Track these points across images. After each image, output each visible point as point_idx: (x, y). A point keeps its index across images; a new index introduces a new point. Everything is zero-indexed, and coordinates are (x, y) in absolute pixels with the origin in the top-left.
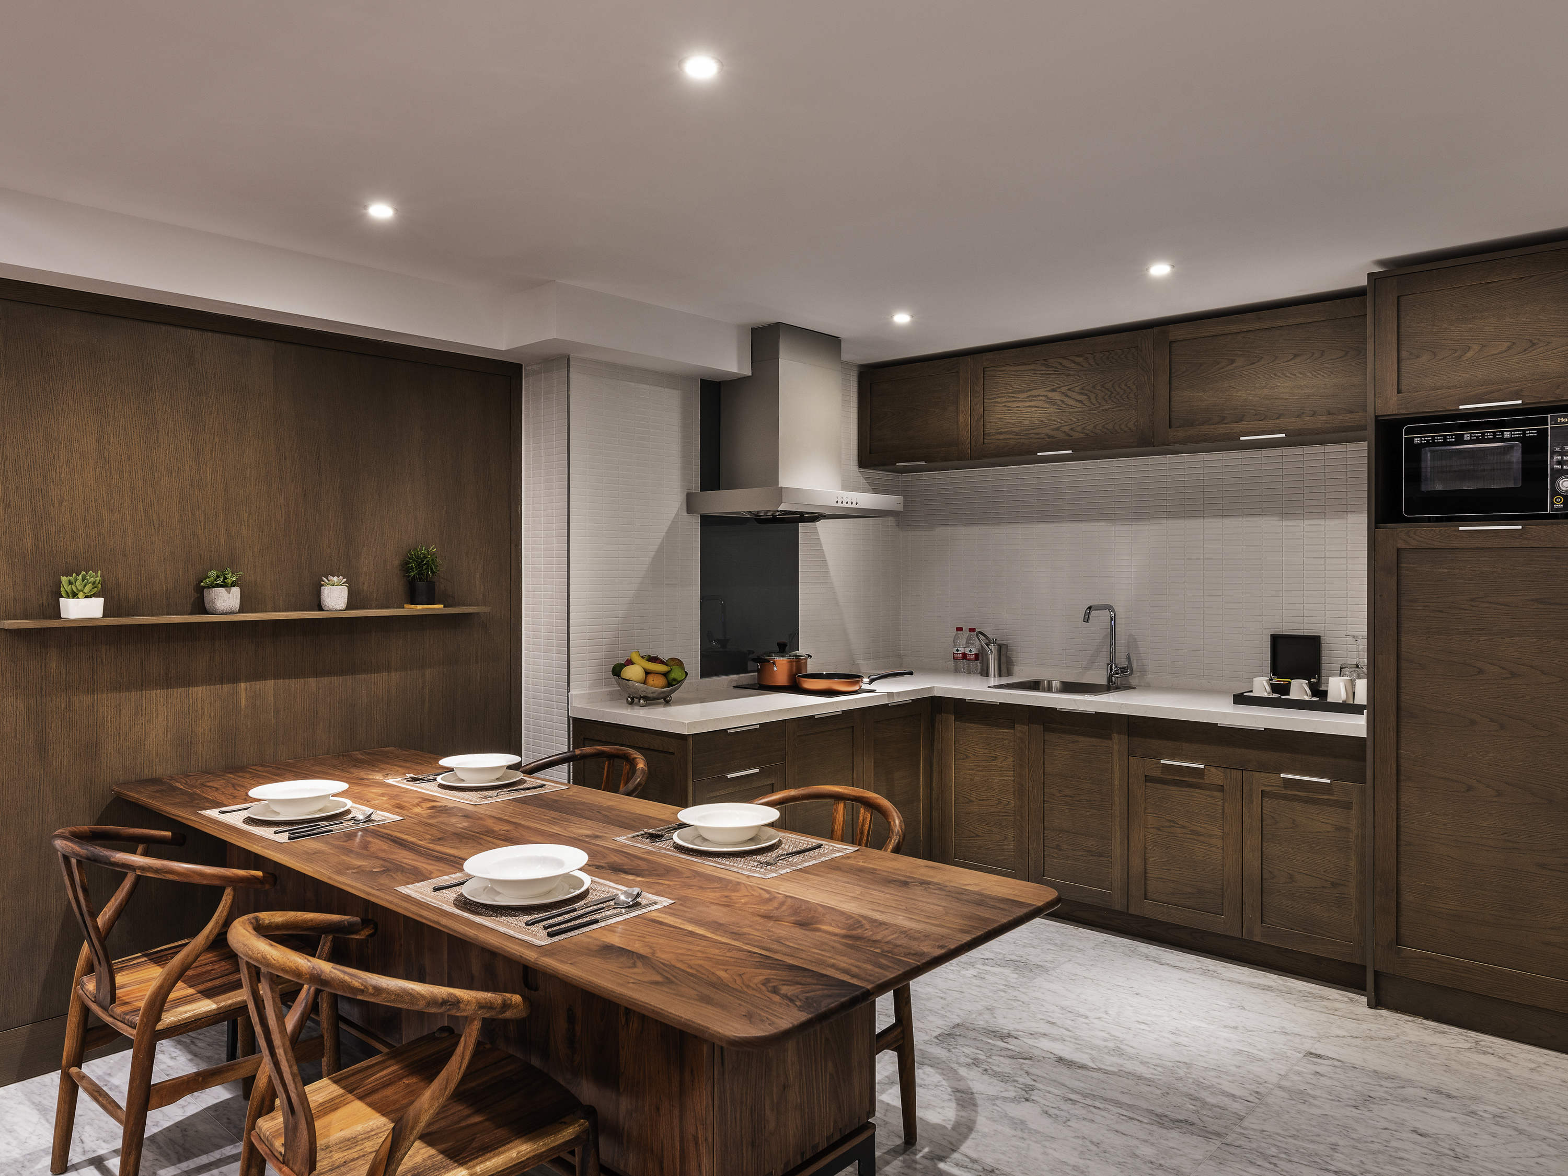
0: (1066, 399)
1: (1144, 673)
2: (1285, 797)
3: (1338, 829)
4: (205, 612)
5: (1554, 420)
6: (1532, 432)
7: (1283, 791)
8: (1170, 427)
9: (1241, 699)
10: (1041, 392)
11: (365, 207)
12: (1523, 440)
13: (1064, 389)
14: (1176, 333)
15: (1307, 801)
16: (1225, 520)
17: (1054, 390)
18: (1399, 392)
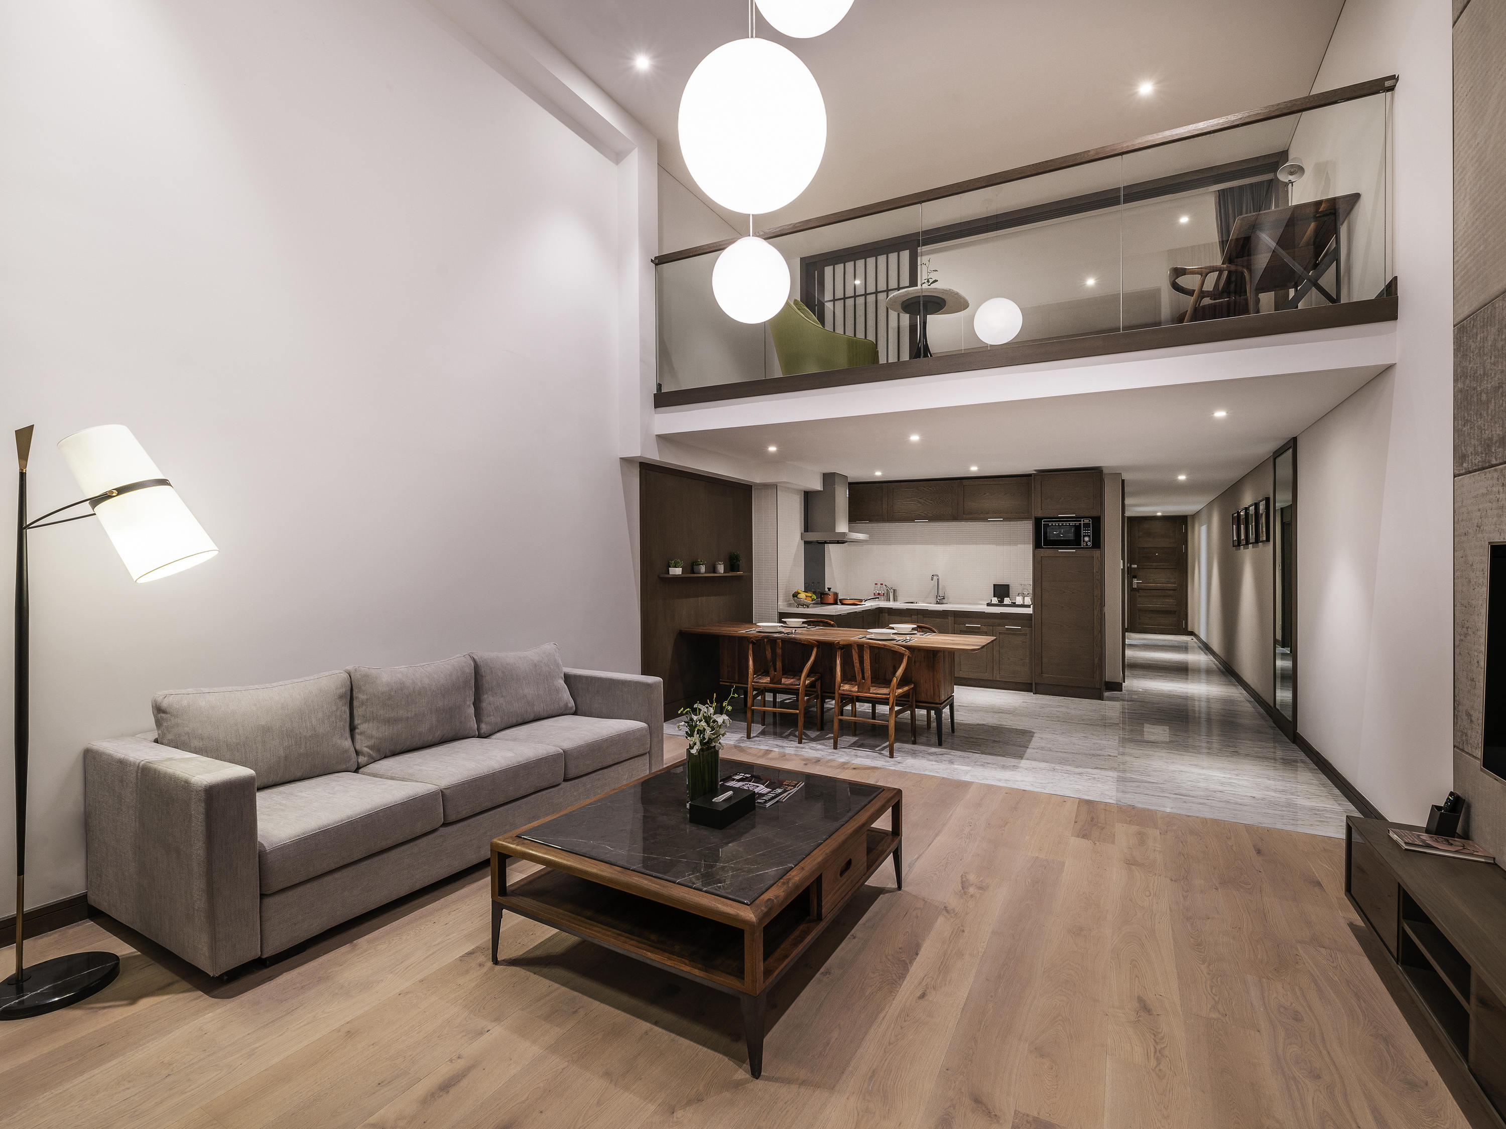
0: (925, 502)
1: (948, 599)
2: (1007, 634)
3: (1023, 642)
4: (694, 573)
5: (1083, 521)
6: (1077, 523)
7: (1006, 632)
8: (964, 514)
9: (988, 605)
10: (916, 499)
11: (768, 448)
12: (1075, 526)
13: (924, 499)
14: (965, 482)
15: (1014, 634)
16: (977, 545)
17: (921, 498)
18: (1041, 510)
